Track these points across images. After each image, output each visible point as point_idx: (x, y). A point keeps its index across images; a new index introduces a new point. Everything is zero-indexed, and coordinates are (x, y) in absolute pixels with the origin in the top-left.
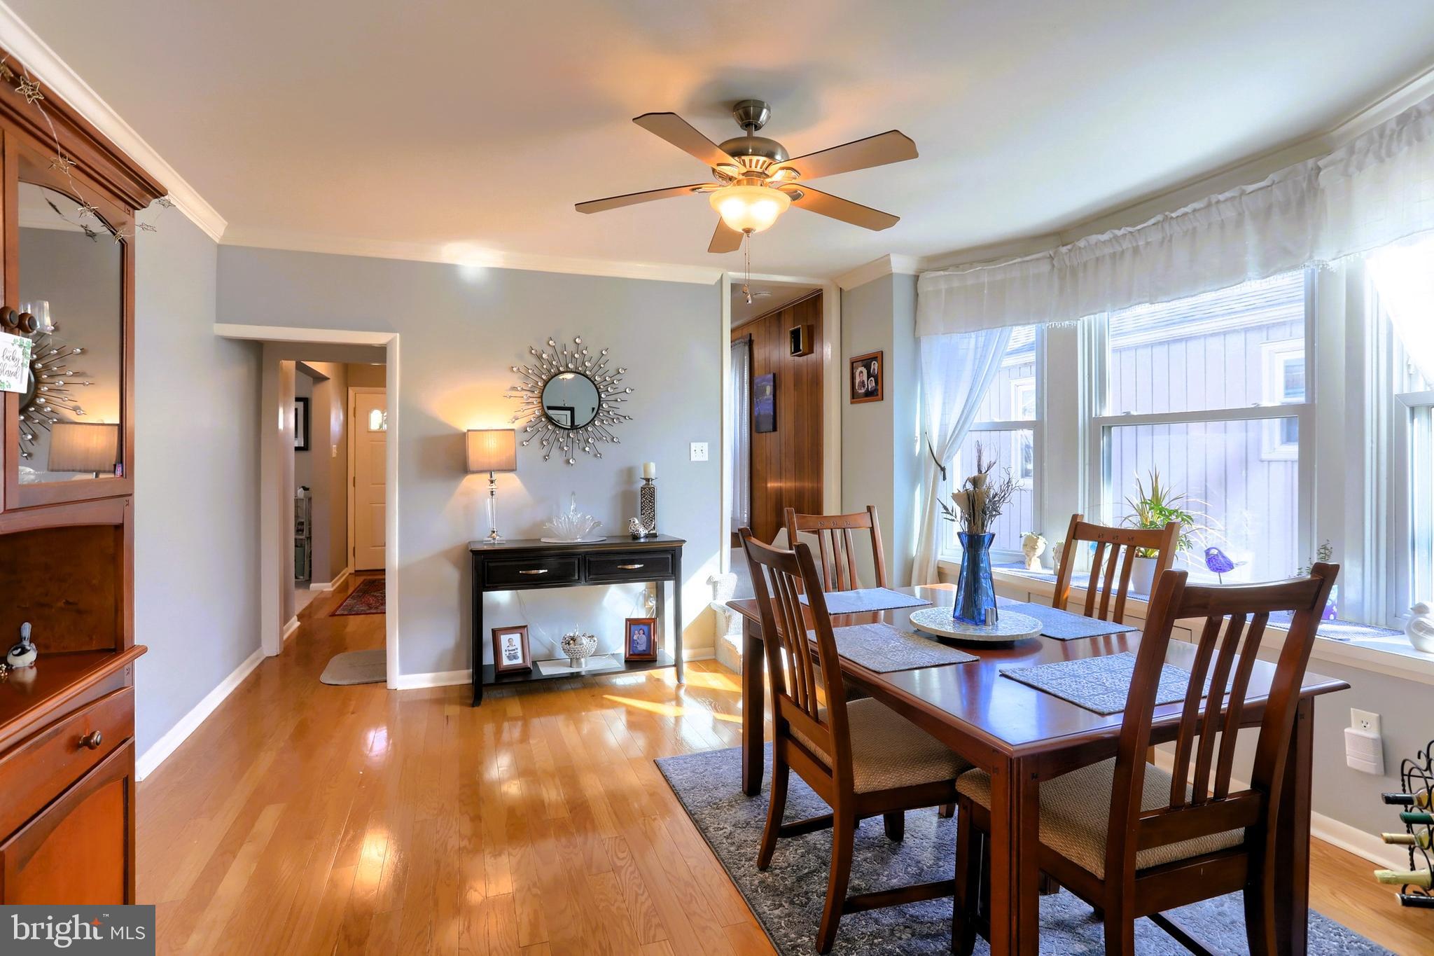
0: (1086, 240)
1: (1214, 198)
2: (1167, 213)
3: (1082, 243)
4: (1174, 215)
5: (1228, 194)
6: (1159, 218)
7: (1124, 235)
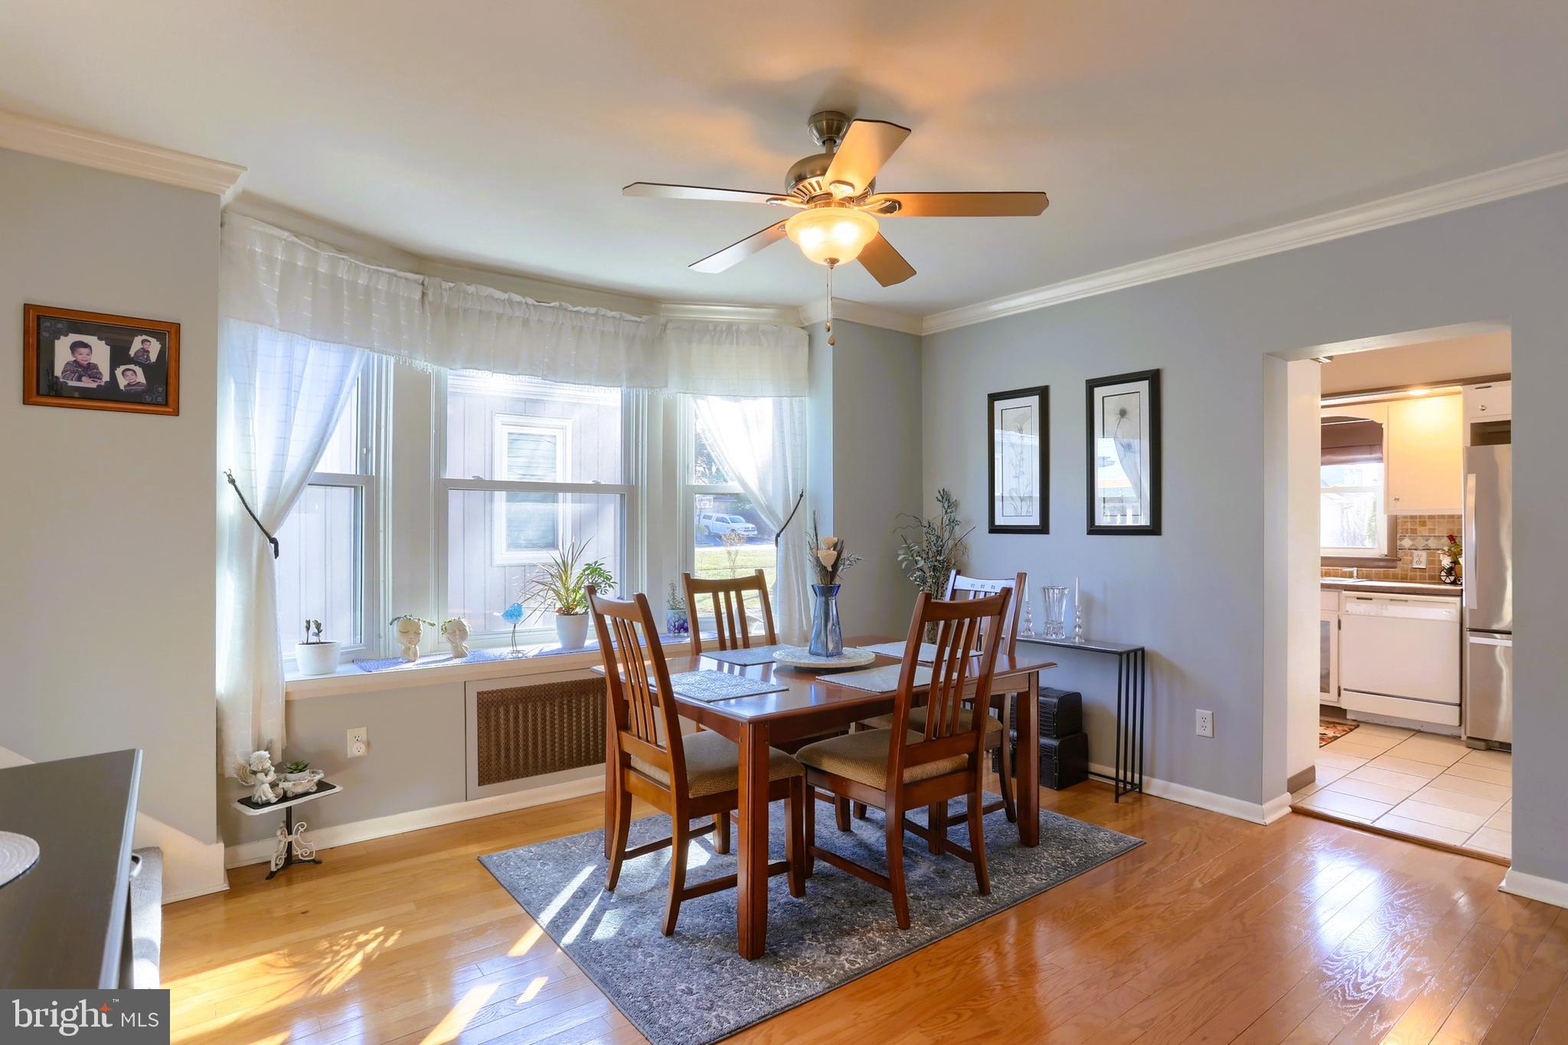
0: (476, 287)
1: (603, 311)
2: (562, 303)
3: (471, 289)
4: (571, 308)
5: (613, 313)
6: (557, 304)
7: (520, 303)
